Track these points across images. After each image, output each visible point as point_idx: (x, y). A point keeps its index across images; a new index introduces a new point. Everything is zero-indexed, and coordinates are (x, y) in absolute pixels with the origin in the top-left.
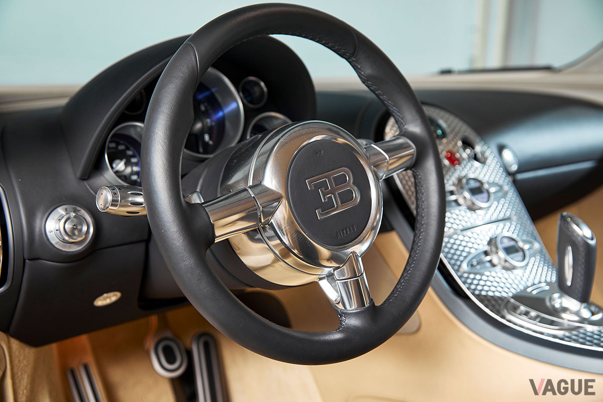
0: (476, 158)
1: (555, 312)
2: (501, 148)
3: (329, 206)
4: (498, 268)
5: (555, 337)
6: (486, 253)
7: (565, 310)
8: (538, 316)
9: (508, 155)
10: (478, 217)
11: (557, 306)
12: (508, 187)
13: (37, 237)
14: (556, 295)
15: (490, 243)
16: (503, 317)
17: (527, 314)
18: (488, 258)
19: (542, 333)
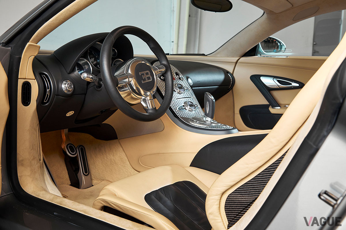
0: (180, 78)
1: (205, 122)
2: (187, 78)
3: (145, 80)
4: (188, 110)
5: (204, 127)
6: (184, 106)
7: (207, 121)
8: (199, 122)
9: (189, 80)
10: (182, 96)
11: (205, 120)
12: (190, 88)
13: (59, 89)
14: (204, 118)
15: (185, 103)
16: (190, 123)
17: (196, 122)
18: (184, 107)
19: (200, 127)
